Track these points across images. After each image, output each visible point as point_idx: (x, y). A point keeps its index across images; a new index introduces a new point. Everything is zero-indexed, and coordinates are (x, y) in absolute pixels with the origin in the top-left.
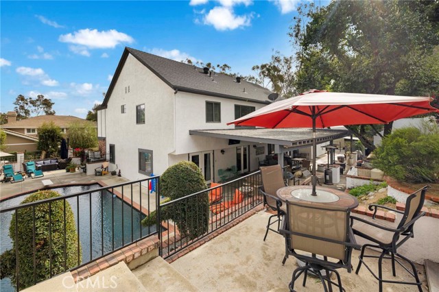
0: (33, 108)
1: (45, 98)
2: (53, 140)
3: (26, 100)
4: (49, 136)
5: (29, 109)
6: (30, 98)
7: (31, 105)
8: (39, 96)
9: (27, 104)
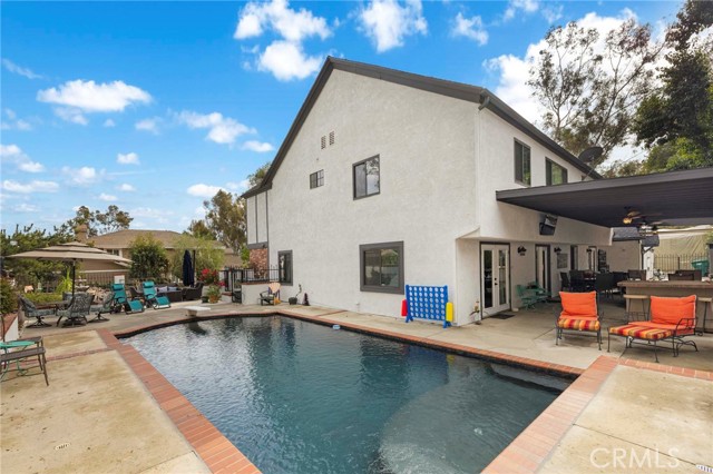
0: (102, 226)
1: (119, 210)
2: (152, 264)
3: (92, 215)
4: (147, 257)
5: (97, 228)
6: (98, 212)
7: (98, 222)
8: (110, 208)
9: (93, 220)
